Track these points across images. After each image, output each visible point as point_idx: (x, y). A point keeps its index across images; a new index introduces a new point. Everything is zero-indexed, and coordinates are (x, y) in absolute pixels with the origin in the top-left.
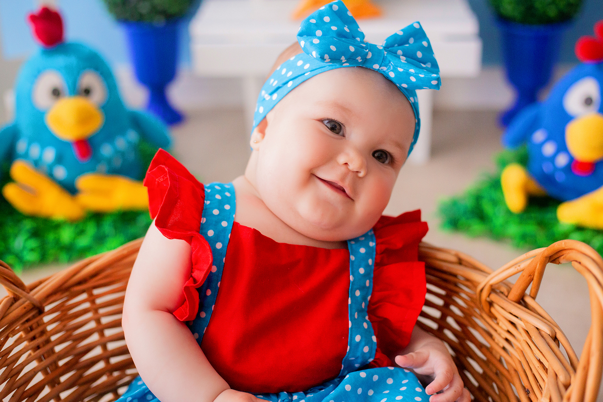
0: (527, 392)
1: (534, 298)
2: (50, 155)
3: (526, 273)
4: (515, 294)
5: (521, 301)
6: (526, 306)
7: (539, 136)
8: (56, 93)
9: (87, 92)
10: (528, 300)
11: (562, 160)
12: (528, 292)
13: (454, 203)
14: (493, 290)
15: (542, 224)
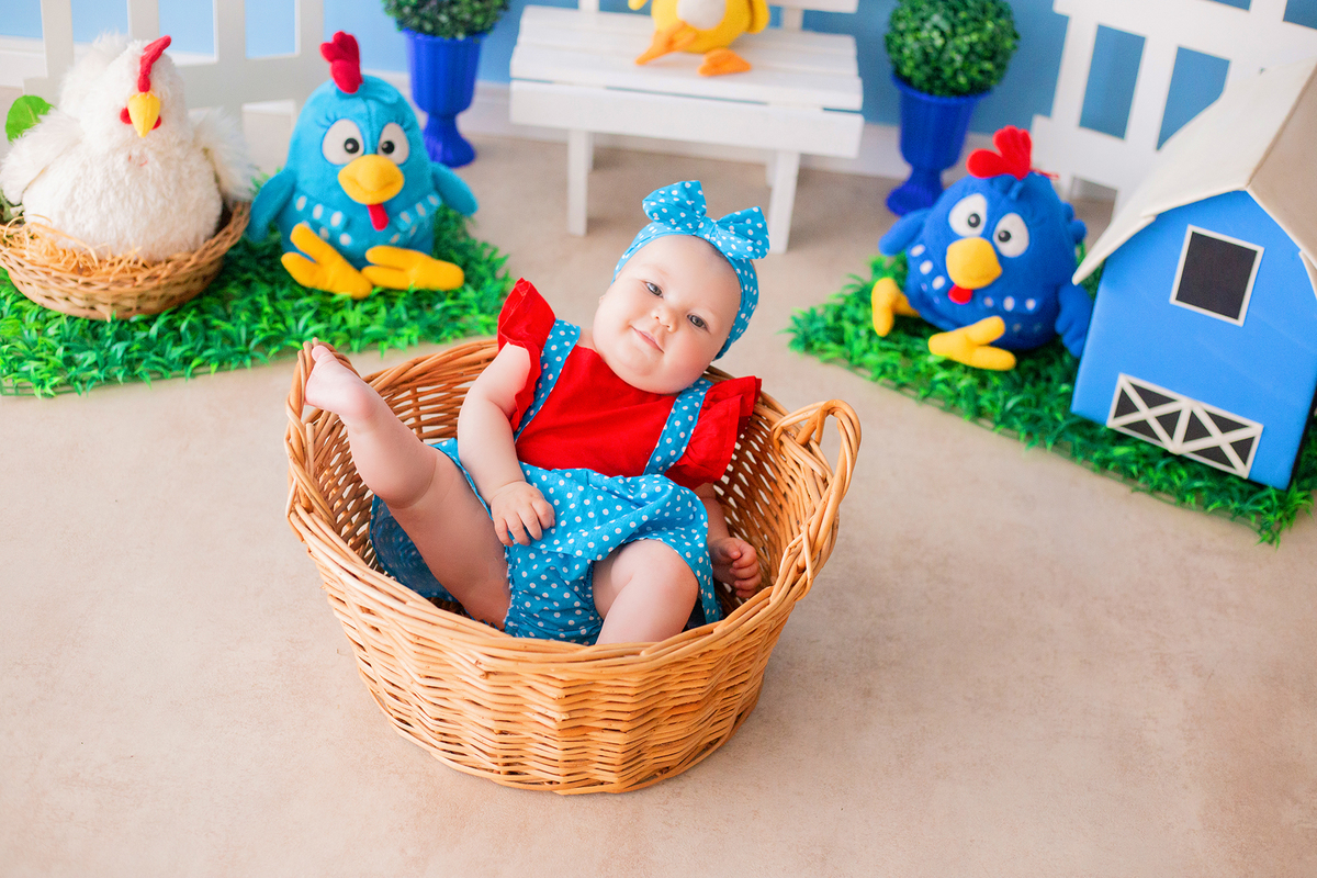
0: (798, 523)
1: (818, 444)
2: (337, 219)
3: (811, 421)
4: (801, 437)
5: (806, 445)
6: (811, 451)
7: (917, 250)
8: (352, 146)
9: (389, 148)
10: (813, 444)
11: (939, 283)
12: (813, 436)
13: (812, 319)
14: (785, 431)
15: (906, 353)
